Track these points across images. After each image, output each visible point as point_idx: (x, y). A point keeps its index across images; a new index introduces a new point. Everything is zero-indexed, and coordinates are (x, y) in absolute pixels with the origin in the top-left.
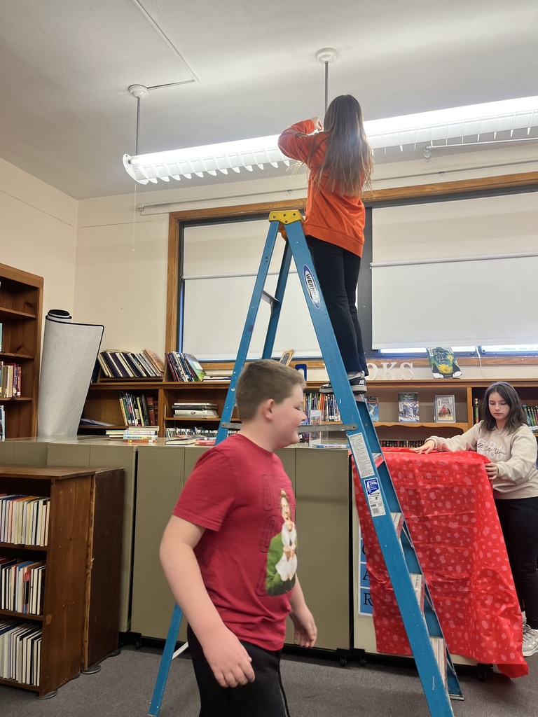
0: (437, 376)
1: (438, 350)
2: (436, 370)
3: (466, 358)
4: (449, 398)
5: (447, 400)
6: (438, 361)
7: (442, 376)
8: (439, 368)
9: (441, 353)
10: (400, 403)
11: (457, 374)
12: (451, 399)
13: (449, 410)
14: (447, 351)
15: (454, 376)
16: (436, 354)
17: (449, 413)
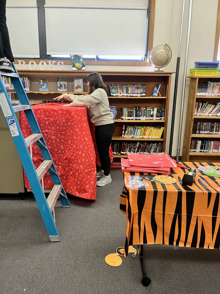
0: (74, 69)
1: (76, 56)
2: (74, 66)
3: (89, 61)
4: (80, 80)
5: (79, 81)
6: (75, 62)
7: (77, 69)
8: (76, 65)
9: (77, 58)
10: (58, 82)
11: (84, 68)
12: (81, 81)
13: (80, 86)
14: (80, 57)
15: (82, 69)
16: (75, 58)
17: (80, 87)
